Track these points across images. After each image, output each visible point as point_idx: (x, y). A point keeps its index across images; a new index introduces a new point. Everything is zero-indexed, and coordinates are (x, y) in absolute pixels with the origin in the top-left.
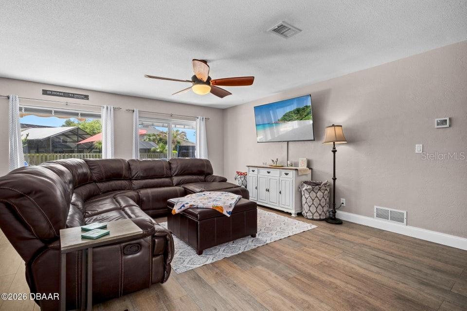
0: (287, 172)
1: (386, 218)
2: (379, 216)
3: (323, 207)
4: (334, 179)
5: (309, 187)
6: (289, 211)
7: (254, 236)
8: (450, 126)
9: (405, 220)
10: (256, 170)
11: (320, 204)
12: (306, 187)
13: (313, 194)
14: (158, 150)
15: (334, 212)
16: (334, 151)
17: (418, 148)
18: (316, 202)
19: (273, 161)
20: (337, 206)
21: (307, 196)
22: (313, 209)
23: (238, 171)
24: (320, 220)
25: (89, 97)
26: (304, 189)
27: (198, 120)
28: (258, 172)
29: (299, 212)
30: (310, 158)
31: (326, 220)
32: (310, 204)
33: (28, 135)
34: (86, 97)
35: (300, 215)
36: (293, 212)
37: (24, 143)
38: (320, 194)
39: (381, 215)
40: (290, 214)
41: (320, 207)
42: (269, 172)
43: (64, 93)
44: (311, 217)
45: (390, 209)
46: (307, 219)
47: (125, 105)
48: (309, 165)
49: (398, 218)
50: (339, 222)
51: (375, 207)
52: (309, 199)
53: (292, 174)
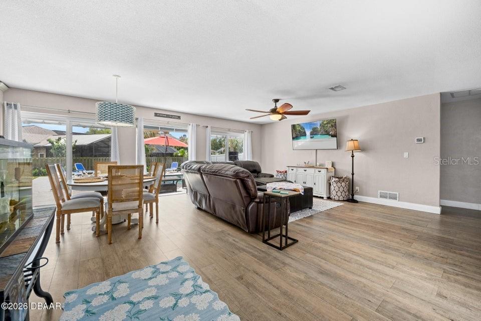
0: (320, 170)
1: (386, 197)
2: (381, 197)
3: (345, 192)
4: (353, 174)
5: (337, 179)
6: (322, 196)
7: (310, 208)
8: (424, 142)
9: (398, 198)
10: (295, 169)
11: (343, 190)
12: (334, 179)
13: (339, 184)
14: (179, 155)
15: (353, 195)
16: (353, 157)
17: (406, 155)
18: (341, 189)
19: (305, 163)
20: (354, 192)
21: (335, 185)
22: (339, 194)
23: (278, 170)
24: (344, 201)
25: (181, 118)
26: (333, 181)
27: (246, 133)
28: (297, 171)
29: (329, 196)
30: (333, 161)
31: (348, 200)
32: (337, 191)
33: (76, 141)
34: (179, 118)
35: (329, 198)
36: (325, 196)
37: (73, 148)
38: (343, 184)
39: (383, 196)
40: (323, 198)
41: (343, 192)
42: (305, 171)
43: (167, 115)
44: (338, 199)
45: (388, 192)
46: (335, 200)
47: (203, 123)
48: (333, 165)
49: (394, 197)
50: (356, 202)
51: (379, 191)
52: (337, 187)
53: (324, 171)
